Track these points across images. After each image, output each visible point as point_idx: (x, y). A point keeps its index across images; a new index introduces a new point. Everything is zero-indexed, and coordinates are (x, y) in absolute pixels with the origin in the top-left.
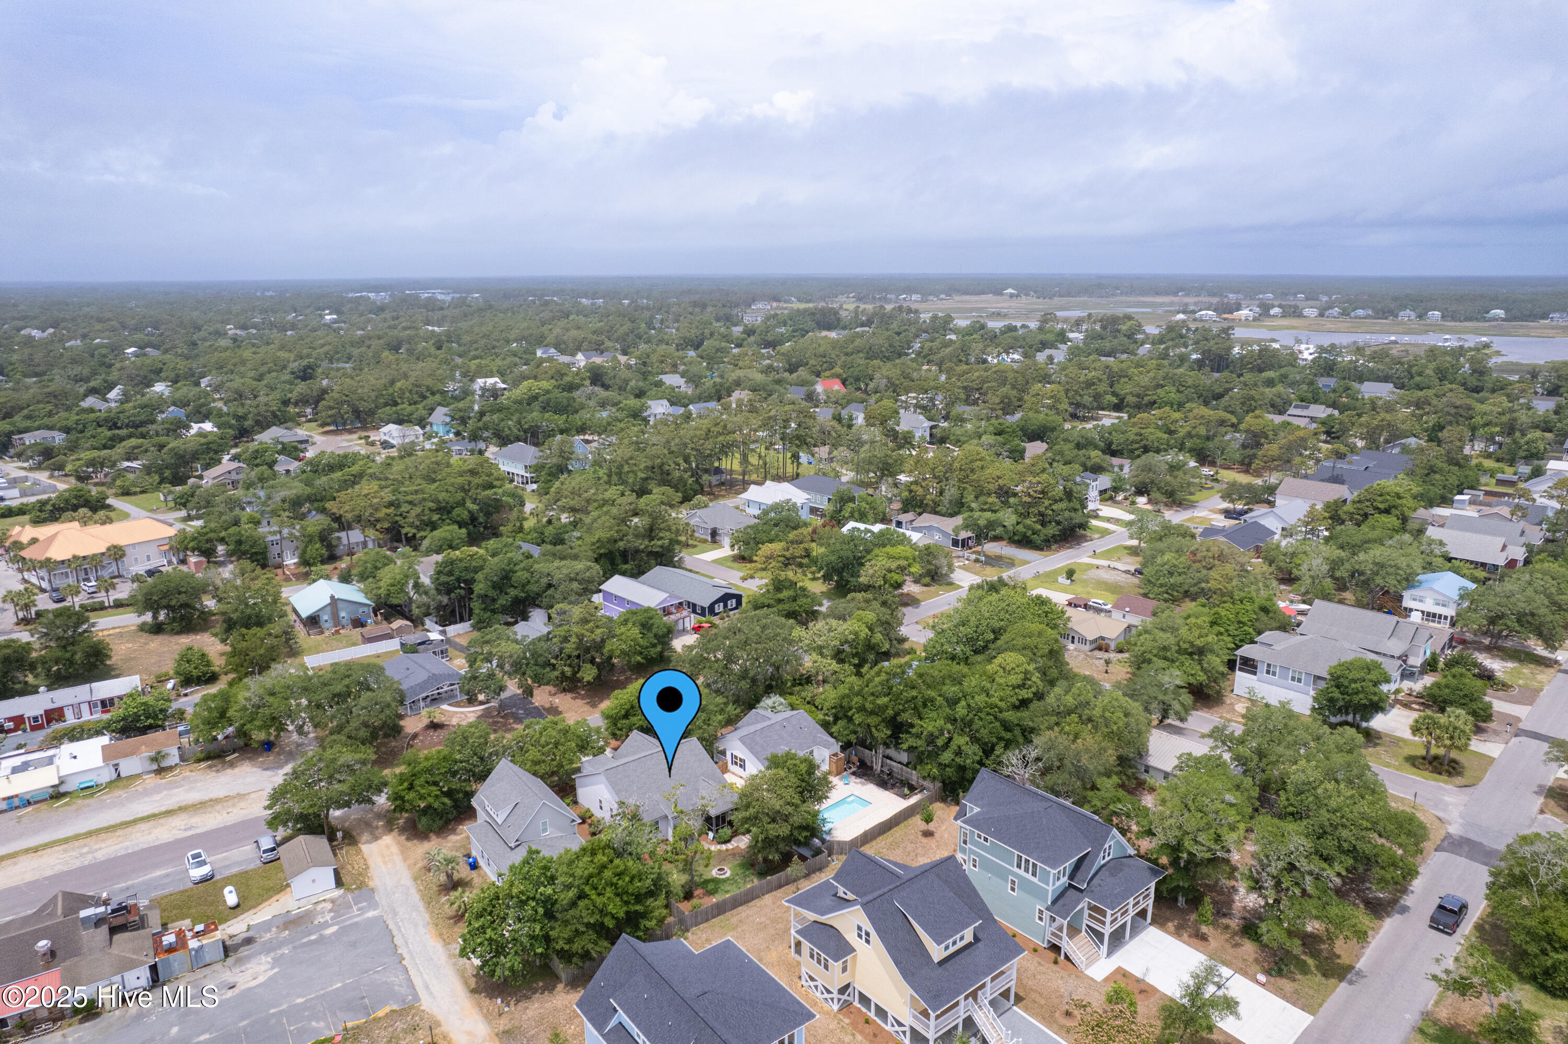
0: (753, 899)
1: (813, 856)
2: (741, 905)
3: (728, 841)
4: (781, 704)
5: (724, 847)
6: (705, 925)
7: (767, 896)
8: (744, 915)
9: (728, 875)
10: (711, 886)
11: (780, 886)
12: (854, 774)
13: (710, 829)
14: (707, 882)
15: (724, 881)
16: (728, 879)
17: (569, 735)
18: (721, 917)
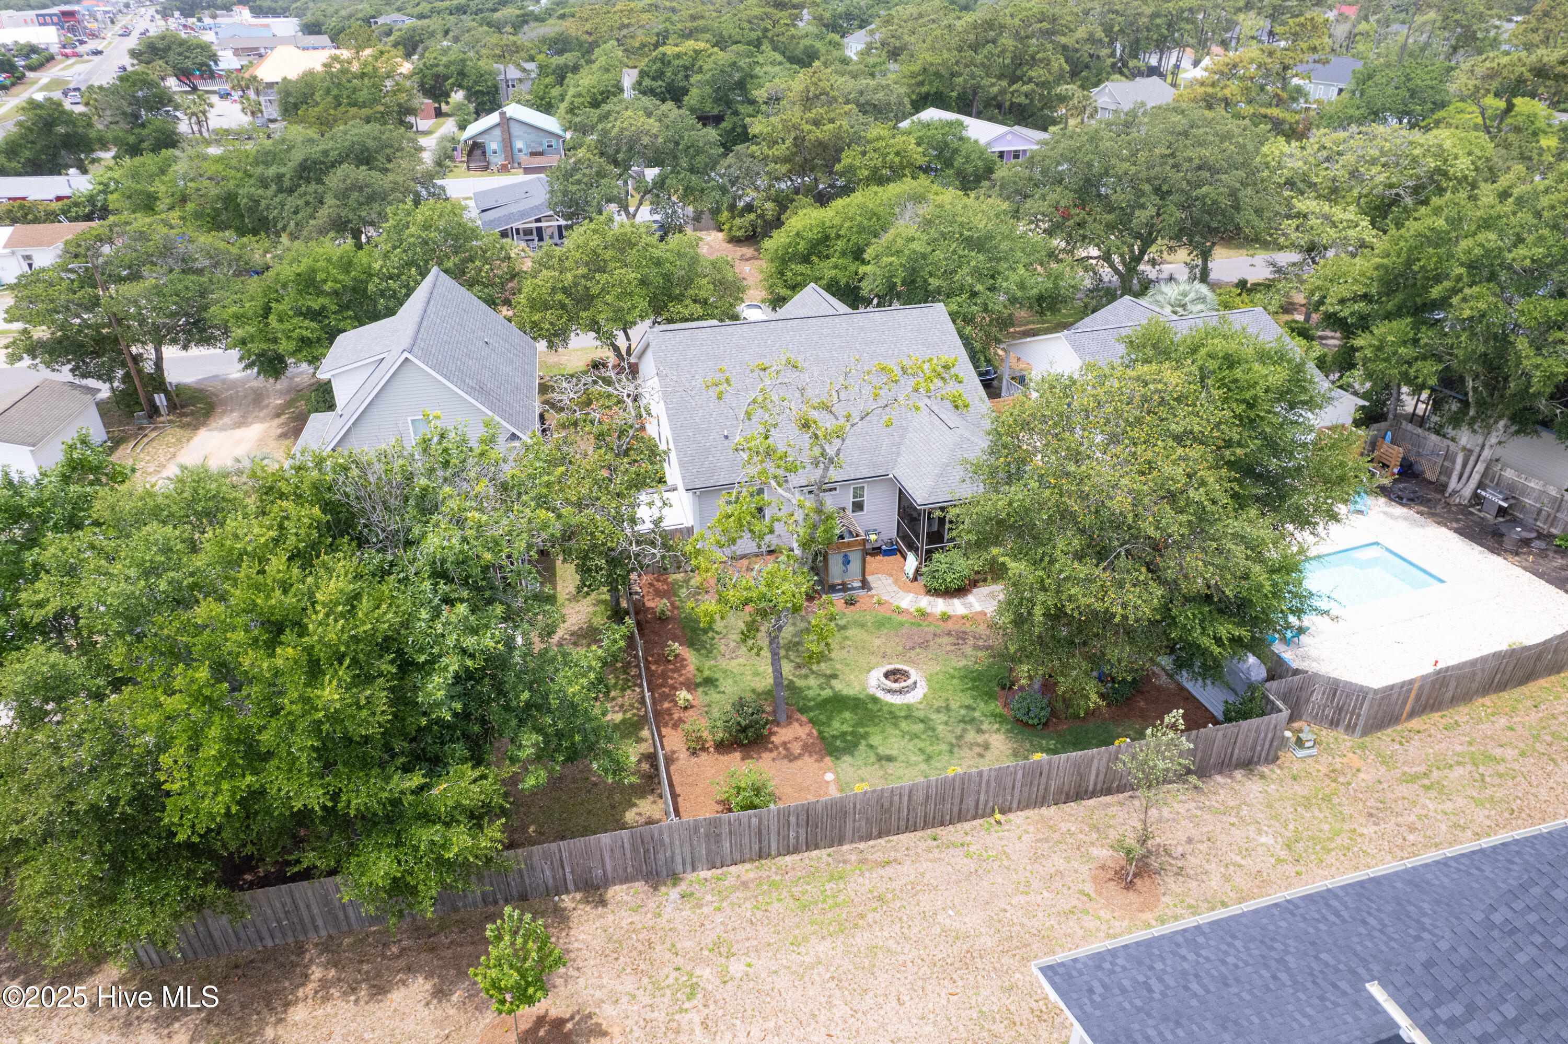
0: (961, 817)
1: (1230, 717)
2: (911, 827)
3: (960, 591)
4: (1202, 299)
5: (939, 605)
6: (746, 871)
7: (1017, 818)
8: (907, 871)
9: (912, 698)
10: (840, 724)
11: (1078, 794)
12: (1384, 491)
13: (912, 547)
14: (839, 703)
15: (893, 717)
16: (909, 713)
17: (632, 255)
18: (821, 855)
